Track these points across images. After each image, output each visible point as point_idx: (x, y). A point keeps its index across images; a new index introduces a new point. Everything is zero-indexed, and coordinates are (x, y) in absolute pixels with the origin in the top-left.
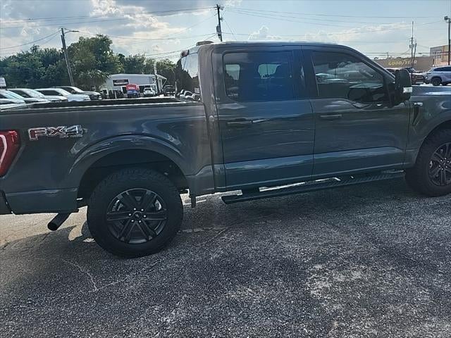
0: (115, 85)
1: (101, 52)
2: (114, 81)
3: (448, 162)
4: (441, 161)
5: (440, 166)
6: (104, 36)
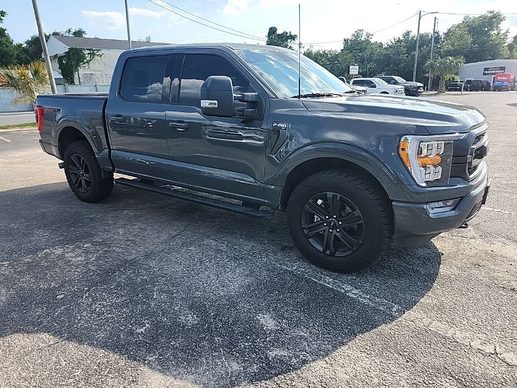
0: (484, 74)
3: (340, 223)
4: (327, 217)
5: (325, 224)
6: (495, 13)
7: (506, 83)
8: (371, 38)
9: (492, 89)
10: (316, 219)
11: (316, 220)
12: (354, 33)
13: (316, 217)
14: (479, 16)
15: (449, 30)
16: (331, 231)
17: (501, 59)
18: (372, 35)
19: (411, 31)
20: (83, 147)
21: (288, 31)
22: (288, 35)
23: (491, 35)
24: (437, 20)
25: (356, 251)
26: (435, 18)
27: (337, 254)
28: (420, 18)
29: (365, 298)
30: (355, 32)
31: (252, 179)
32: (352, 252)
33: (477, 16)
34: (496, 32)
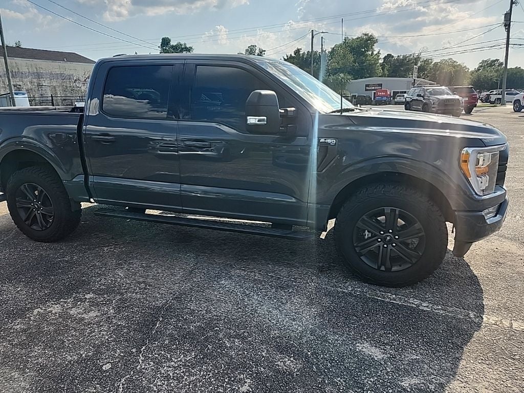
0: (366, 90)
1: (363, 54)
2: (367, 86)
3: (397, 237)
4: (382, 233)
5: (379, 240)
6: (369, 35)
7: (385, 98)
8: (264, 54)
9: (373, 103)
10: (367, 235)
11: (366, 237)
12: (247, 48)
13: (367, 233)
14: (356, 37)
15: (333, 49)
16: (385, 246)
17: (376, 77)
18: (265, 51)
19: (301, 49)
20: (41, 175)
21: (182, 43)
22: (183, 47)
23: (367, 56)
24: (323, 40)
25: (415, 263)
26: (322, 38)
27: (394, 269)
28: (313, 37)
29: (438, 309)
30: (249, 47)
31: (294, 200)
32: (411, 265)
33: (354, 38)
34: (370, 53)
